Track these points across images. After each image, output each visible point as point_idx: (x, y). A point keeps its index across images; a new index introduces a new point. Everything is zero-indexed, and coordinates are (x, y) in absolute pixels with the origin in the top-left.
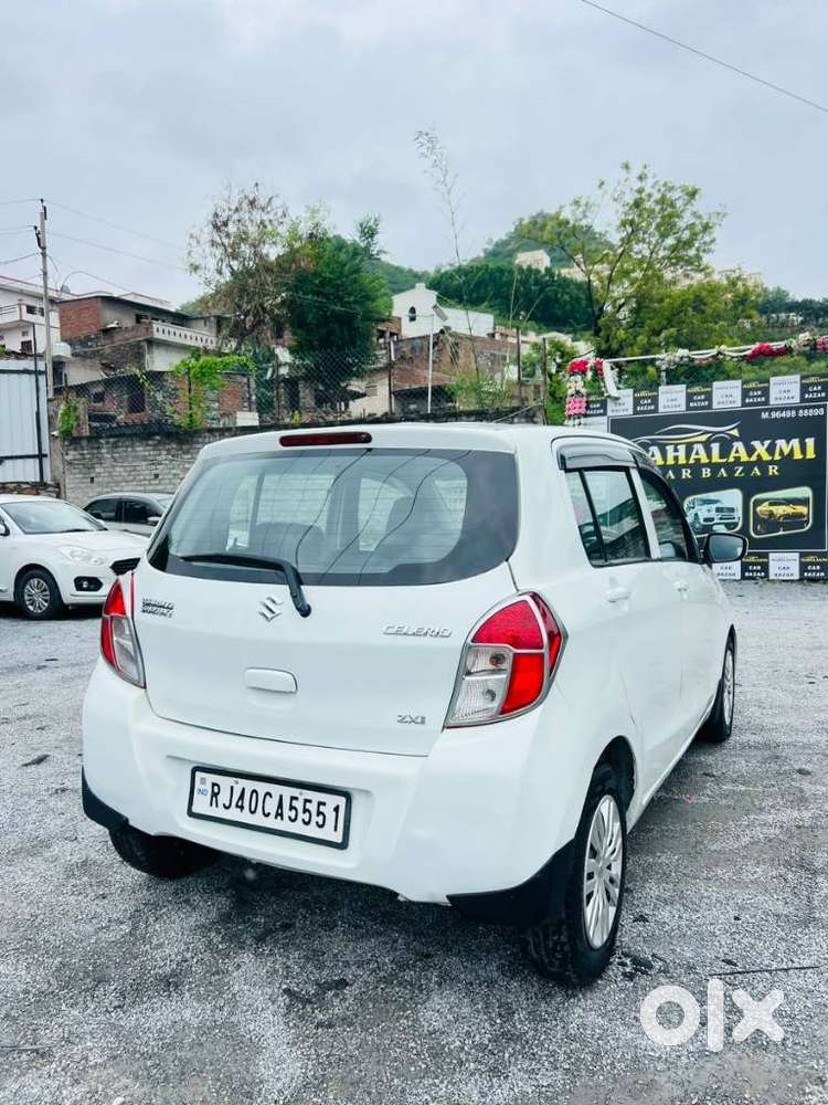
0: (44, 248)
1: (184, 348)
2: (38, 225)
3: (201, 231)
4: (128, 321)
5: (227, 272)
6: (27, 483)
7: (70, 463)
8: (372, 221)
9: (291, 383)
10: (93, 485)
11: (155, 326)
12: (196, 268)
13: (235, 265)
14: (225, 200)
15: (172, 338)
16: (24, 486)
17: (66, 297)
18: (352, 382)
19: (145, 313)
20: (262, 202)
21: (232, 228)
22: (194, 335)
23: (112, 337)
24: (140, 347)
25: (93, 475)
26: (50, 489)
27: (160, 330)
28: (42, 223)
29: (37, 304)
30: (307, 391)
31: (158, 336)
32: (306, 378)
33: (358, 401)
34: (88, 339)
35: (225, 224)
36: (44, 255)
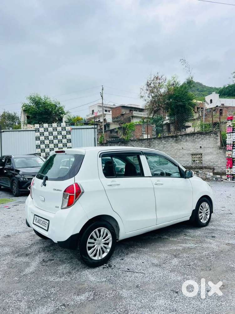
0: (102, 97)
1: (141, 117)
2: (101, 92)
3: (144, 87)
4: (128, 112)
5: (151, 97)
8: (191, 78)
9: (168, 125)
11: (134, 113)
12: (142, 97)
13: (153, 94)
14: (150, 78)
15: (138, 115)
17: (114, 107)
18: (186, 123)
19: (132, 109)
20: (160, 77)
21: (152, 85)
22: (144, 114)
23: (123, 116)
24: (130, 118)
27: (135, 113)
28: (102, 91)
29: (108, 109)
30: (172, 127)
31: (134, 115)
32: (172, 123)
33: (189, 129)
34: (118, 117)
35: (150, 84)
36: (102, 99)
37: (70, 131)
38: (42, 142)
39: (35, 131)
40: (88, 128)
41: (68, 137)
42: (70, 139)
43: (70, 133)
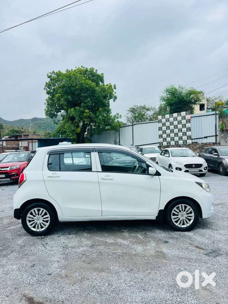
6: (212, 143)
7: (222, 137)
10: (226, 143)
16: (211, 144)
25: (226, 140)
26: (218, 144)
37: (189, 119)
38: (164, 132)
39: (159, 122)
40: (208, 115)
41: (188, 125)
42: (190, 128)
43: (190, 121)
